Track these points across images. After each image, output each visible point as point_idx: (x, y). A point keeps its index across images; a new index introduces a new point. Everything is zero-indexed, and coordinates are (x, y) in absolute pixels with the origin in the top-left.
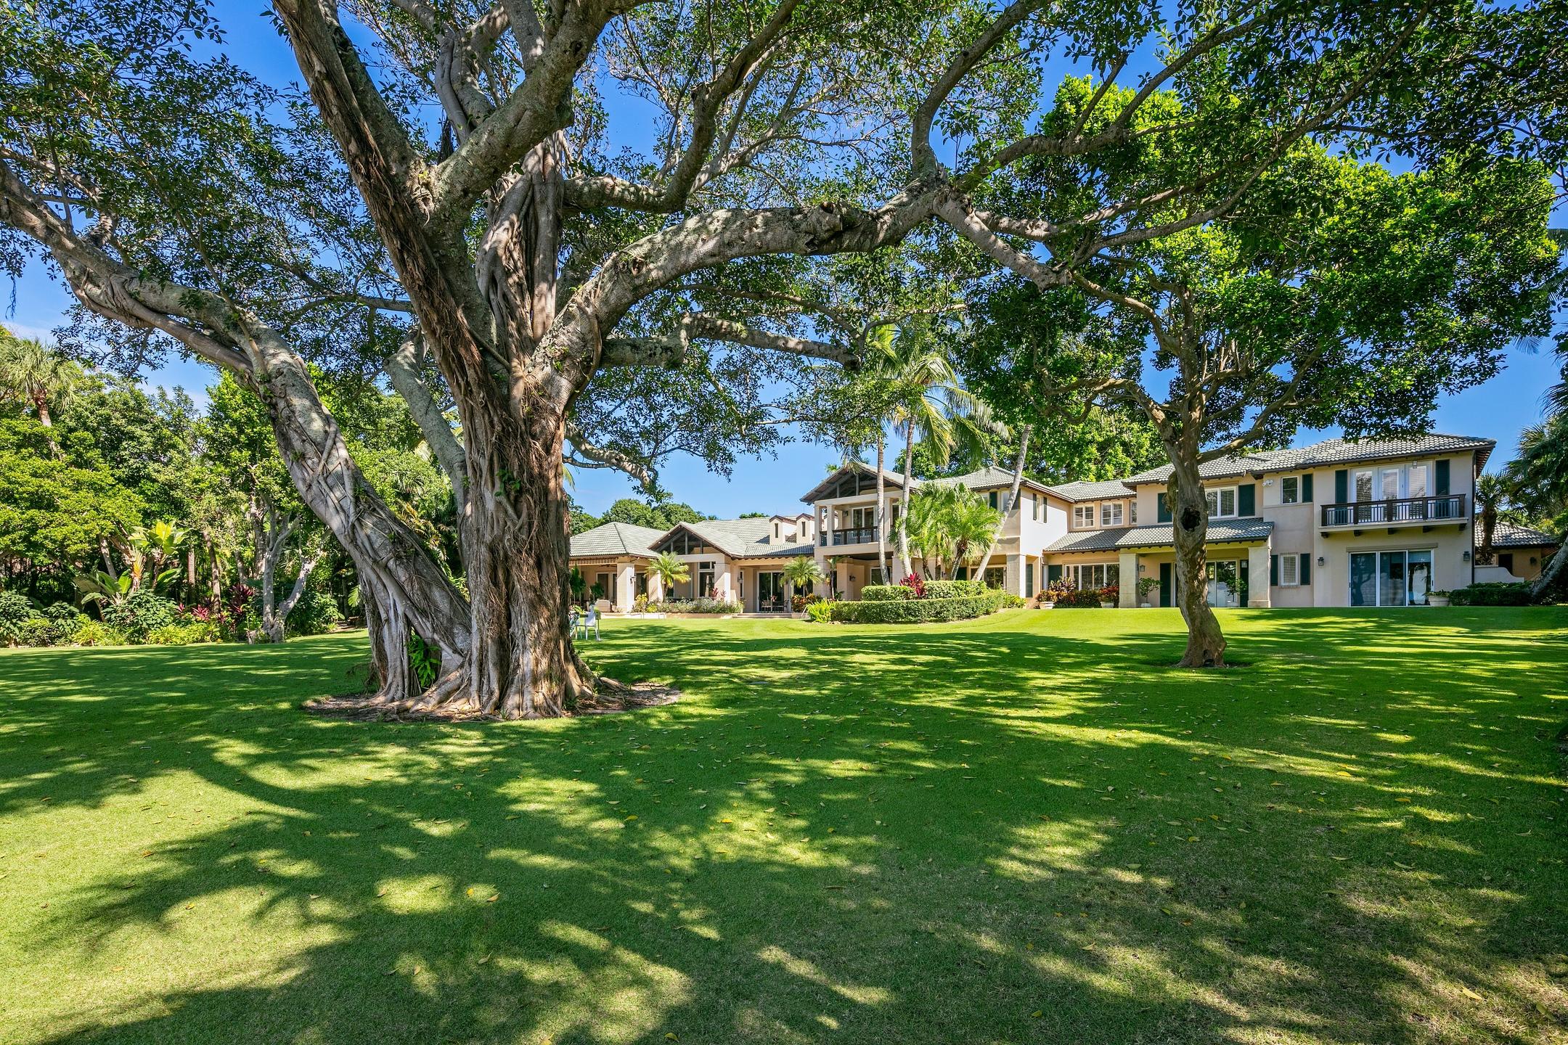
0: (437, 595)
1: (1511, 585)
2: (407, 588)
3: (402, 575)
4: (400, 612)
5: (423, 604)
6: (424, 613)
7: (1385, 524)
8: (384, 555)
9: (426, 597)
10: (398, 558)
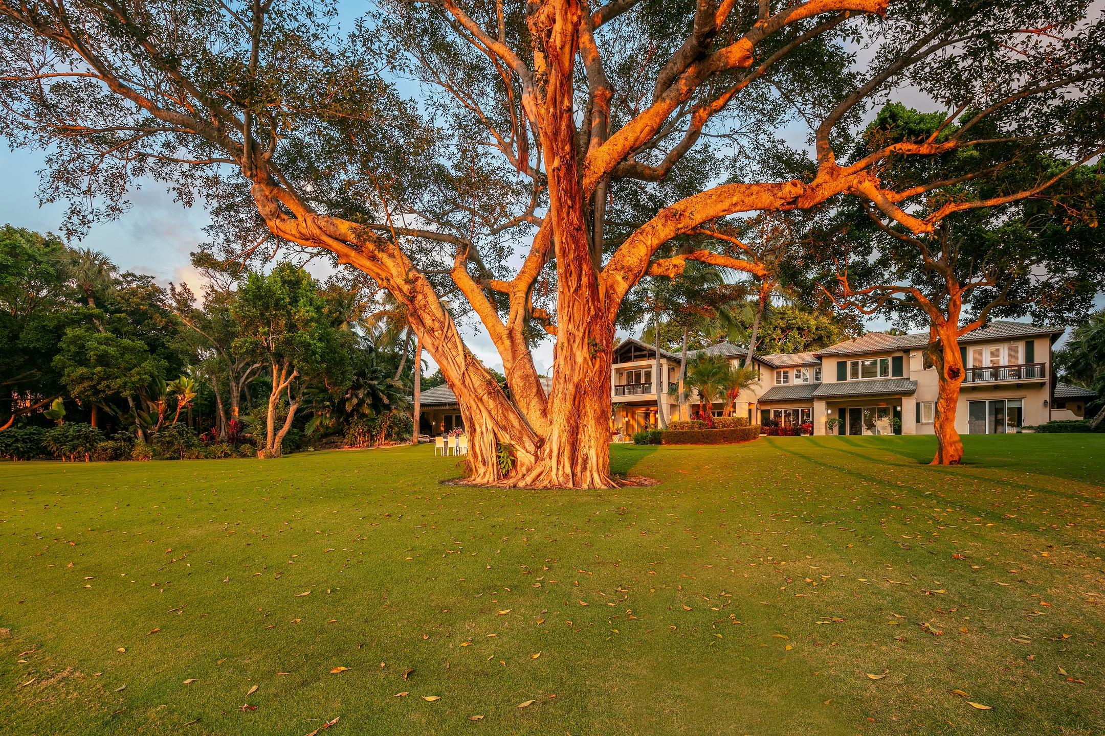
0: (512, 417)
1: (1076, 421)
2: (493, 413)
3: (491, 404)
4: (489, 428)
5: (504, 423)
6: (504, 428)
7: (993, 382)
8: (481, 392)
9: (506, 418)
10: (489, 393)
